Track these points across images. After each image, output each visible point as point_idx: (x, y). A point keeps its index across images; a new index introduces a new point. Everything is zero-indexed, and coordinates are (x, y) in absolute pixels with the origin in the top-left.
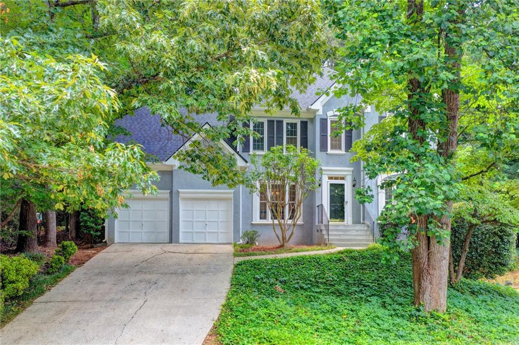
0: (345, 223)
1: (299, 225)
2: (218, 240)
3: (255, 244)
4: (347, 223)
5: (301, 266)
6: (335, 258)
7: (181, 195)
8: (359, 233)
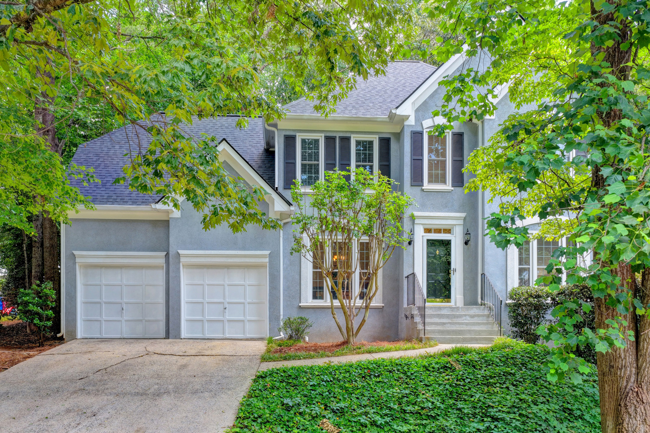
0: (452, 304)
1: (376, 308)
2: (244, 333)
3: (304, 339)
4: (456, 305)
5: (374, 379)
6: (437, 363)
7: (182, 260)
8: (476, 320)
